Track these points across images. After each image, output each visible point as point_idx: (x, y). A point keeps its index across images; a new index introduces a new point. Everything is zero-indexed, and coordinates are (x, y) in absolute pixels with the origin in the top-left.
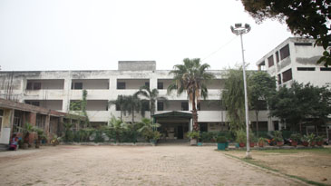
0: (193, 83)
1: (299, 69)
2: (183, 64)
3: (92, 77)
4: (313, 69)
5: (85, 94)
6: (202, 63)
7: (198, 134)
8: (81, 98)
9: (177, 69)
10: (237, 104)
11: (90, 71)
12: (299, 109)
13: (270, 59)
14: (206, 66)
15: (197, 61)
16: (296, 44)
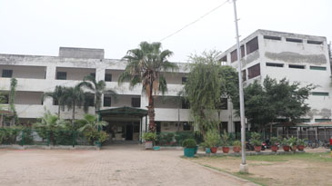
0: (151, 72)
1: (268, 64)
2: (140, 48)
3: (25, 63)
4: (281, 66)
5: (14, 84)
6: (162, 50)
7: (154, 135)
8: (8, 88)
9: (132, 55)
10: (204, 99)
11: (23, 56)
12: (272, 107)
13: (234, 53)
14: (167, 53)
15: (158, 46)
16: (265, 37)
